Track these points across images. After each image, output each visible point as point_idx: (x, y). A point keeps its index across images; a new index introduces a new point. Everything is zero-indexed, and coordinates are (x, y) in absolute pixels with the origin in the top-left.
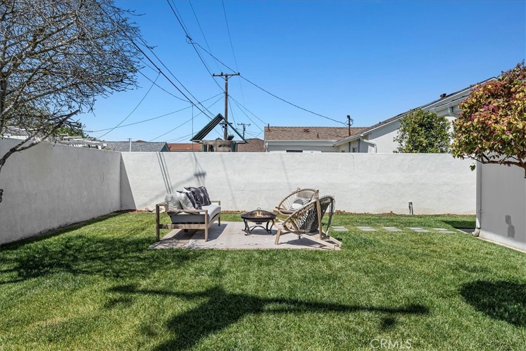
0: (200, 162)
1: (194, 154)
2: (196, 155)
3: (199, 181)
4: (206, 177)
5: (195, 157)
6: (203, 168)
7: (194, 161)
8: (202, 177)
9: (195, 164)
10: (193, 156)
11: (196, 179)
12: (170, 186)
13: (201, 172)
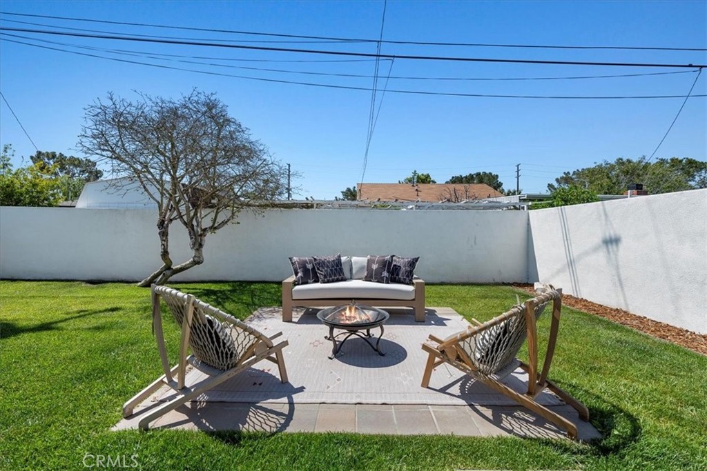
0: (611, 219)
1: (603, 205)
2: (607, 207)
3: (609, 252)
4: (622, 246)
5: (604, 210)
6: (616, 229)
7: (603, 218)
8: (614, 244)
9: (604, 222)
10: (601, 207)
11: (604, 249)
12: (572, 259)
13: (613, 237)
